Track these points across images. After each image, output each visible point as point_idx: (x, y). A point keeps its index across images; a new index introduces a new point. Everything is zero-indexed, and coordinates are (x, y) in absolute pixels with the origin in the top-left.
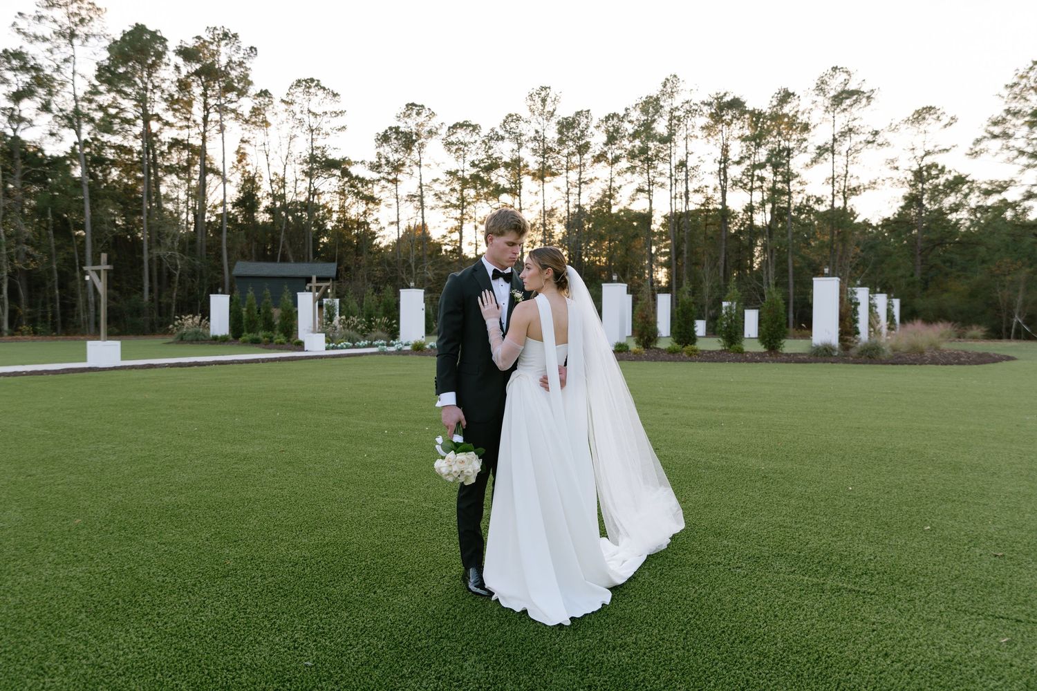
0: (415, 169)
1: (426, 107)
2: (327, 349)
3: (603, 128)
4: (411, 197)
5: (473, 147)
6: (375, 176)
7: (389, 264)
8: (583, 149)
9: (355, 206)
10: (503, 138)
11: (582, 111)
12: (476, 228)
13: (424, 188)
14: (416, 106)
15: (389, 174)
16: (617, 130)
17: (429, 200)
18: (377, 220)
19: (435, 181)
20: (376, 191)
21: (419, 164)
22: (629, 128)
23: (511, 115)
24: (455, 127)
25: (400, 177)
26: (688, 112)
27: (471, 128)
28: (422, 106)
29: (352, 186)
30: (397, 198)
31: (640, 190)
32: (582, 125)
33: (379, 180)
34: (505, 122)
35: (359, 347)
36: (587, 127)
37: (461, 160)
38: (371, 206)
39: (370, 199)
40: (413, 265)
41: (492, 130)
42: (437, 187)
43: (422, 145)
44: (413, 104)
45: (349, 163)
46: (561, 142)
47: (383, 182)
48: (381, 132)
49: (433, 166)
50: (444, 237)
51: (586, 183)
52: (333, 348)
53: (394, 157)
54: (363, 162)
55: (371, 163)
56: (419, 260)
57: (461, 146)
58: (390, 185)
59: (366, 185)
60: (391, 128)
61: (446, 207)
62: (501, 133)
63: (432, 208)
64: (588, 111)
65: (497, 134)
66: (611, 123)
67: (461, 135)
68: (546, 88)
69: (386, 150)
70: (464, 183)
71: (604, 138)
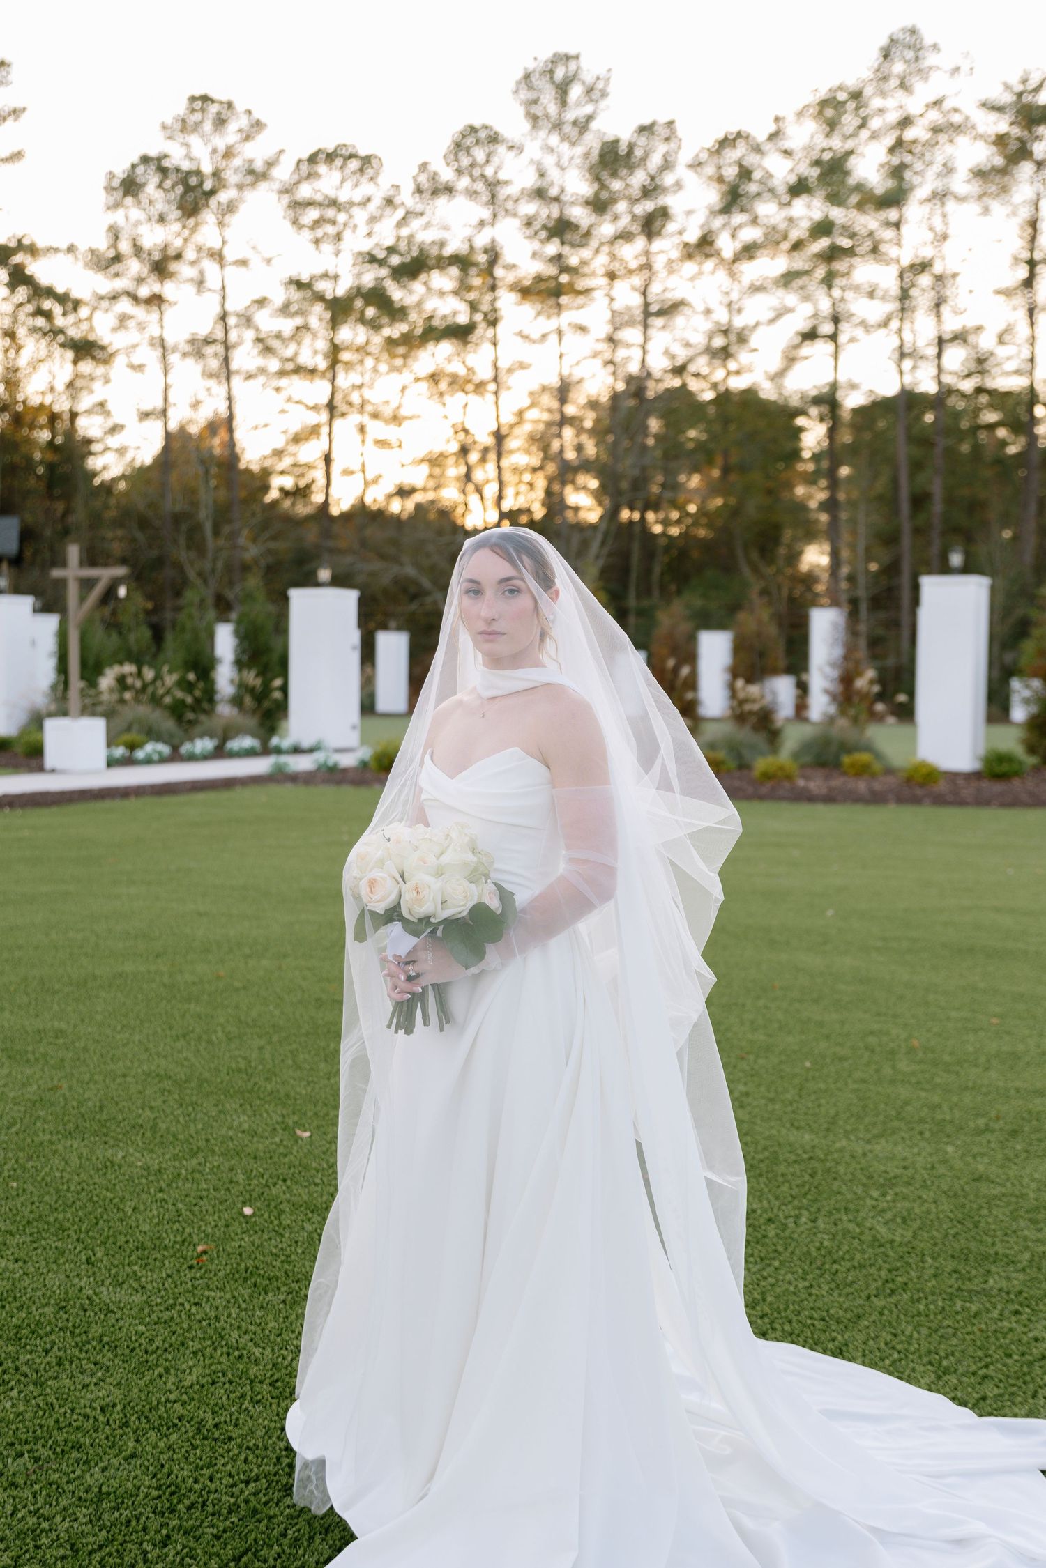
0: (210, 267)
1: (240, 107)
2: (112, 763)
3: (710, 170)
4: (198, 347)
5: (360, 216)
6: (104, 284)
7: (144, 523)
8: (651, 225)
9: (43, 368)
10: (449, 190)
11: (653, 124)
12: (362, 429)
13: (232, 321)
14: (213, 101)
15: (140, 280)
16: (745, 173)
17: (245, 357)
18: (102, 405)
19: (261, 302)
20: (102, 328)
21: (218, 256)
22: (780, 170)
23: (473, 130)
24: (313, 159)
25: (168, 289)
26: (936, 130)
27: (354, 165)
28: (230, 105)
29: (39, 312)
30: (163, 347)
31: (810, 335)
32: (655, 161)
33: (114, 298)
34: (458, 145)
35: (192, 758)
36: (667, 165)
37: (327, 248)
38: (86, 367)
39: (84, 349)
40: (208, 528)
41: (424, 167)
42: (267, 322)
43: (230, 208)
44: (205, 99)
45: (32, 250)
46: (599, 205)
47: (125, 305)
48: (121, 170)
49: (255, 261)
50: (278, 453)
51: (661, 313)
52: (128, 761)
53: (153, 237)
54: (71, 249)
55: (92, 251)
56: (222, 515)
57: (330, 213)
58: (139, 312)
59: (75, 309)
60: (145, 160)
61: (282, 373)
62: (446, 174)
63: (249, 377)
64: (671, 123)
65: (434, 177)
66: (732, 155)
67: (329, 182)
68: (568, 58)
69: (131, 214)
70: (339, 310)
71: (712, 196)
